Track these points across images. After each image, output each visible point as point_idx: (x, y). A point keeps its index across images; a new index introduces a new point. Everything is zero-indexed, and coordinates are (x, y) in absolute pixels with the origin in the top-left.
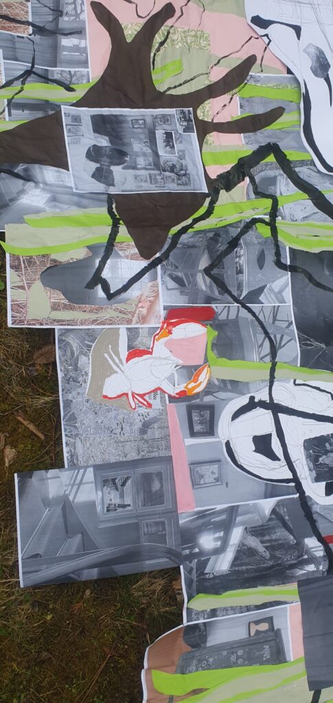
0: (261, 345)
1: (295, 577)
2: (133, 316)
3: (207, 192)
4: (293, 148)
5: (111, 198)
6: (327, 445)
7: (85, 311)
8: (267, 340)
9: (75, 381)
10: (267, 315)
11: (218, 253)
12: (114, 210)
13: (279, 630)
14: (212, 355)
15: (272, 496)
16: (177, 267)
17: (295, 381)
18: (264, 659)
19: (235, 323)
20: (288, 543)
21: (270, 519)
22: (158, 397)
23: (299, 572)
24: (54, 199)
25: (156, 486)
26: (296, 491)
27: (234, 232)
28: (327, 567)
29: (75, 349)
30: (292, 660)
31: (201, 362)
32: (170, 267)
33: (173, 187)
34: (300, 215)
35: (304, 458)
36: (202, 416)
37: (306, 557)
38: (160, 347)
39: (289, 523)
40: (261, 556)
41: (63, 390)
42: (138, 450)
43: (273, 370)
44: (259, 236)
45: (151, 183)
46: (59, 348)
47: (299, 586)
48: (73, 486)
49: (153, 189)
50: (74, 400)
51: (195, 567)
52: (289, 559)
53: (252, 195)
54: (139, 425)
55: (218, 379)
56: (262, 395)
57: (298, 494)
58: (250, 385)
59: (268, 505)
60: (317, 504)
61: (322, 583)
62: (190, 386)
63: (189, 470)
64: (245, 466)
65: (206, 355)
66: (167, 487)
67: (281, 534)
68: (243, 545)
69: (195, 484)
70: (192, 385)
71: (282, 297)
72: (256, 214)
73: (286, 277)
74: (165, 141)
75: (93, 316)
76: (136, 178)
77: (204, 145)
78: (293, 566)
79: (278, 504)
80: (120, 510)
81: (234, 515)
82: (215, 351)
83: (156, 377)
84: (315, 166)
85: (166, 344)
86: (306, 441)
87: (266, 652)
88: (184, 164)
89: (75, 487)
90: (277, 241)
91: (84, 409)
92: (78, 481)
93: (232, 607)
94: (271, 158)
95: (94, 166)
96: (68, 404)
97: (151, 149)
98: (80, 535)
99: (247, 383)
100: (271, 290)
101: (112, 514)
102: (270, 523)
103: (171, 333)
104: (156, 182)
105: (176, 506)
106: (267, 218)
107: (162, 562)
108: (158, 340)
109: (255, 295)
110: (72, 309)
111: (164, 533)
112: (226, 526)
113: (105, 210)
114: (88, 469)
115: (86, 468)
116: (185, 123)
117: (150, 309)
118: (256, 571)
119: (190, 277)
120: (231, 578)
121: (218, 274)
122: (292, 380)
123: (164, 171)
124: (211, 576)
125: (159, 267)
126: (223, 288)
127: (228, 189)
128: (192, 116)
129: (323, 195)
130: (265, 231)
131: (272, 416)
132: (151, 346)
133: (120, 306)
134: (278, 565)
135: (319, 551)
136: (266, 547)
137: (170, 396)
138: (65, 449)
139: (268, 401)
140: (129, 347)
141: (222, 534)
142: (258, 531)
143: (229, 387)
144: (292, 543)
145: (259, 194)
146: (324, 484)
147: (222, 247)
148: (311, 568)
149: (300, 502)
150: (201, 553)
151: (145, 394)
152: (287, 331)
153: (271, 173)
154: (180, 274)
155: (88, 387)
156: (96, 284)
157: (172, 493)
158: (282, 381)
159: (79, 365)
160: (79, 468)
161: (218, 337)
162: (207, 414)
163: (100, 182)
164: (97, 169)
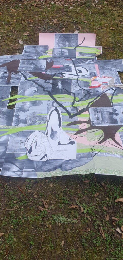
3: (89, 108)
5: (112, 106)
6: (67, 71)
8: (78, 83)
10: (77, 87)
12: (111, 104)
17: (73, 78)
18: (82, 53)
25: (101, 67)
27: (84, 99)
30: (78, 52)
31: (92, 81)
33: (98, 108)
38: (101, 83)
39: (77, 62)
42: (105, 71)
44: (79, 97)
45: (103, 109)
47: (76, 57)
53: (78, 107)
54: (105, 74)
55: (89, 78)
59: (81, 64)
62: (95, 78)
67: (79, 61)
68: (86, 61)
69: (94, 67)
71: (73, 89)
72: (78, 103)
74: (99, 118)
77: (89, 118)
79: (79, 64)
80: (107, 66)
81: (87, 64)
86: (72, 72)
88: (95, 113)
90: (74, 97)
94: (72, 114)
97: (103, 116)
98: (113, 65)
101: (109, 66)
103: (99, 85)
105: (98, 65)
106: (75, 102)
107: (100, 61)
114: (113, 70)
116: (94, 123)
118: (84, 59)
120: (88, 59)
123: (100, 111)
125: (102, 92)
127: (84, 108)
128: (92, 124)
130: (77, 99)
131: (78, 75)
133: (110, 87)
135: (73, 59)
138: (117, 73)
141: (90, 63)
142: (83, 62)
144: (77, 60)
145: (76, 108)
150: (93, 61)
152: (73, 84)
153: (72, 112)
156: (115, 90)
158: (75, 78)
161: (89, 84)
163: (115, 109)
164: (116, 111)
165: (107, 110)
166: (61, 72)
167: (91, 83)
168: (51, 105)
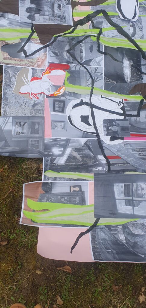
0: (88, 80)
1: (93, 171)
2: (35, 64)
3: (73, 25)
4: (111, 11)
5: (33, 25)
6: (114, 123)
7: (16, 61)
8: (91, 78)
9: (9, 86)
10: (92, 70)
11: (73, 45)
12: (34, 29)
13: (84, 191)
14: (67, 83)
15: (85, 137)
16: (55, 49)
17: (102, 96)
18: (76, 202)
19: (78, 72)
20: (90, 156)
21: (83, 146)
22: (42, 96)
23: (95, 169)
24: (11, 23)
25: (37, 127)
26: (96, 137)
27: (81, 39)
28: (108, 169)
29: (10, 74)
30: (88, 205)
31: (62, 84)
32: (52, 49)
33: (59, 23)
34: (111, 35)
35: (102, 126)
36: (59, 105)
37: (98, 163)
38: (45, 77)
39: (92, 149)
40: (78, 160)
41: (4, 88)
42: (31, 113)
43: (92, 90)
44: (91, 40)
45: (50, 20)
46: (4, 73)
47: (94, 175)
48: (4, 123)
49: (50, 23)
50: (8, 93)
51: (49, 160)
52: (90, 163)
53: (92, 27)
54: (33, 104)
55: (68, 92)
56: (86, 100)
57: (97, 139)
58: (82, 96)
59: (83, 141)
60: (105, 143)
61: (105, 176)
62: (56, 93)
63: (51, 123)
64: (75, 126)
65: (64, 82)
66: (41, 128)
67: (87, 152)
68: (71, 155)
69: (52, 128)
70: (57, 93)
71: (100, 64)
72: (92, 34)
73: (102, 56)
74: (58, 7)
75: (19, 63)
76: (44, 19)
77: (74, 10)
78: (92, 166)
79: (88, 141)
80: (21, 134)
81: (68, 142)
82: (68, 81)
83: (42, 88)
84: (120, 17)
85: (48, 77)
86: (104, 120)
87: (77, 199)
88: (64, 15)
89: (5, 124)
90: (99, 43)
91: (11, 96)
92: (6, 122)
93: (63, 178)
94: (101, 14)
95: (28, 14)
96: (5, 93)
97: (52, 10)
98: (4, 142)
99: (80, 95)
100: (95, 61)
101: (17, 136)
102: (83, 147)
103: (50, 73)
104: (52, 20)
105: (44, 135)
106: (96, 35)
107: (36, 155)
108: (44, 74)
109: (88, 62)
110: (11, 59)
111: (38, 144)
112: (65, 146)
113: (30, 28)
114: (10, 118)
115: (9, 117)
116: (67, 2)
117: (42, 63)
118: (75, 165)
119: (61, 53)
120: (64, 167)
121: (73, 53)
122: (100, 96)
123: (56, 17)
124: (56, 165)
125: (48, 48)
126: (75, 58)
127: (82, 24)
129: (122, 28)
130: (95, 39)
131: (90, 109)
132: (41, 76)
133: (30, 60)
134: (85, 164)
135: (104, 161)
136: (81, 156)
137: (47, 95)
138: (2, 109)
139: (89, 103)
140: (32, 76)
141: (62, 149)
142: (78, 150)
143: (72, 95)
144: (92, 156)
145: (94, 27)
146: (110, 137)
147: (74, 42)
148: (100, 168)
149: (97, 142)
150: (53, 155)
151: (37, 94)
152: (100, 76)
153: (101, 20)
154: (56, 51)
155: (14, 88)
156: (22, 51)
157: (43, 130)
158: (96, 95)
159: (11, 80)
160: (7, 117)
161: (70, 77)
162: (62, 104)
163: (30, 19)
164: (29, 15)
165: (44, 18)
166: (127, 120)
167: (66, 79)
168: (137, 29)
